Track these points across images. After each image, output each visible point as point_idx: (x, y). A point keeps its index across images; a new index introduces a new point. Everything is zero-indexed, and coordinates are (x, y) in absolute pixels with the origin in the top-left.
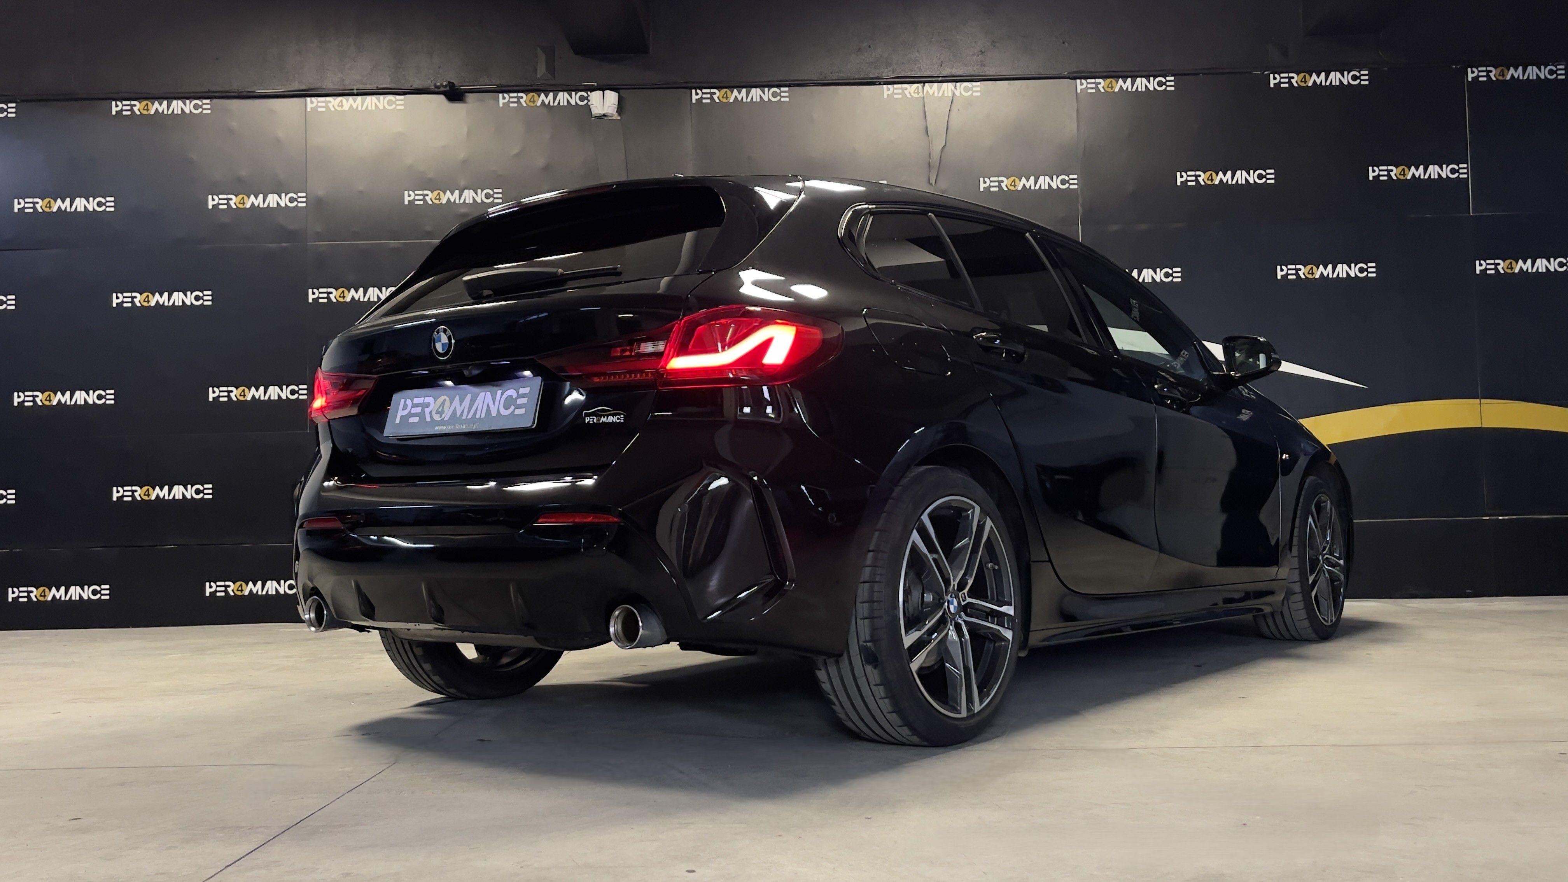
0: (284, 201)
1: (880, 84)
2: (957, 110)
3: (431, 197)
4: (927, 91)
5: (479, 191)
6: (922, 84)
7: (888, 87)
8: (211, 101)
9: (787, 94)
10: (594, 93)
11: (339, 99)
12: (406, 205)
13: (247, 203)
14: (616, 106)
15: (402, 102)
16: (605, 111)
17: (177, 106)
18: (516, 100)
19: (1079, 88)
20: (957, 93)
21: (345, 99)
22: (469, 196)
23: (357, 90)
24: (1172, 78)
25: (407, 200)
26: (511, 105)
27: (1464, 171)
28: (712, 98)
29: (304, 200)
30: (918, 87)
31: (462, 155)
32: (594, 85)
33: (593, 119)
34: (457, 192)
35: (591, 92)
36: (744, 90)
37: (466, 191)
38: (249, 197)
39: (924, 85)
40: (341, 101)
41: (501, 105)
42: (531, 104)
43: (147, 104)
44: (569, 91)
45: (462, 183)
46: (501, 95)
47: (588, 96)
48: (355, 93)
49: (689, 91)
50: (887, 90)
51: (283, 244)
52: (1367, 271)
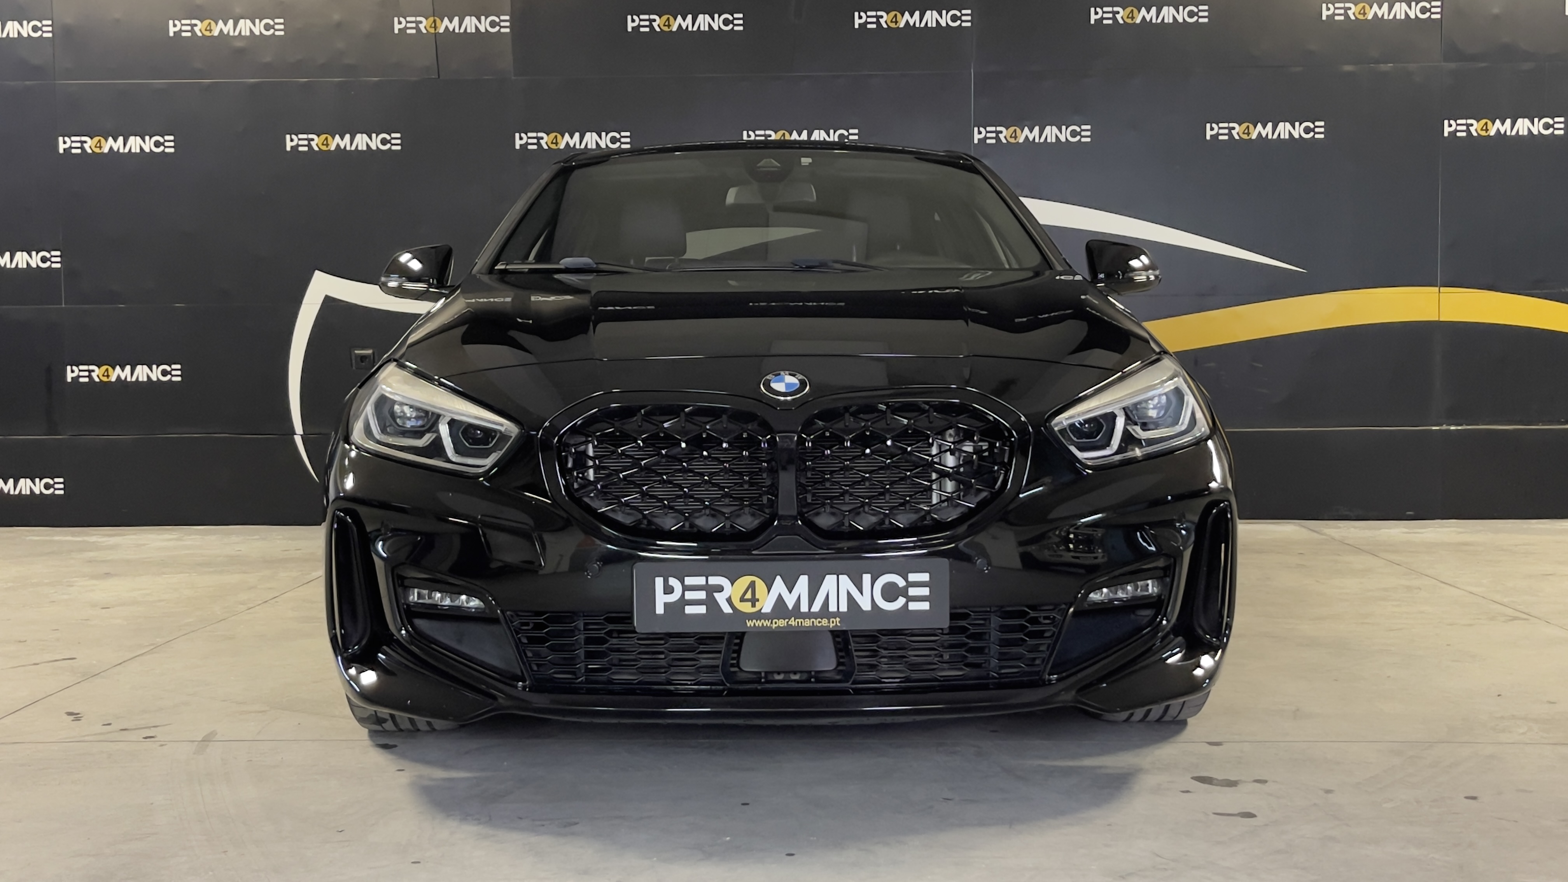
0: (26, 30)
3: (200, 27)
5: (257, 21)
12: (172, 37)
22: (245, 27)
25: (172, 31)
27: (1437, 10)
29: (50, 29)
34: (231, 22)
37: (242, 21)
45: (238, 11)
52: (1313, 131)
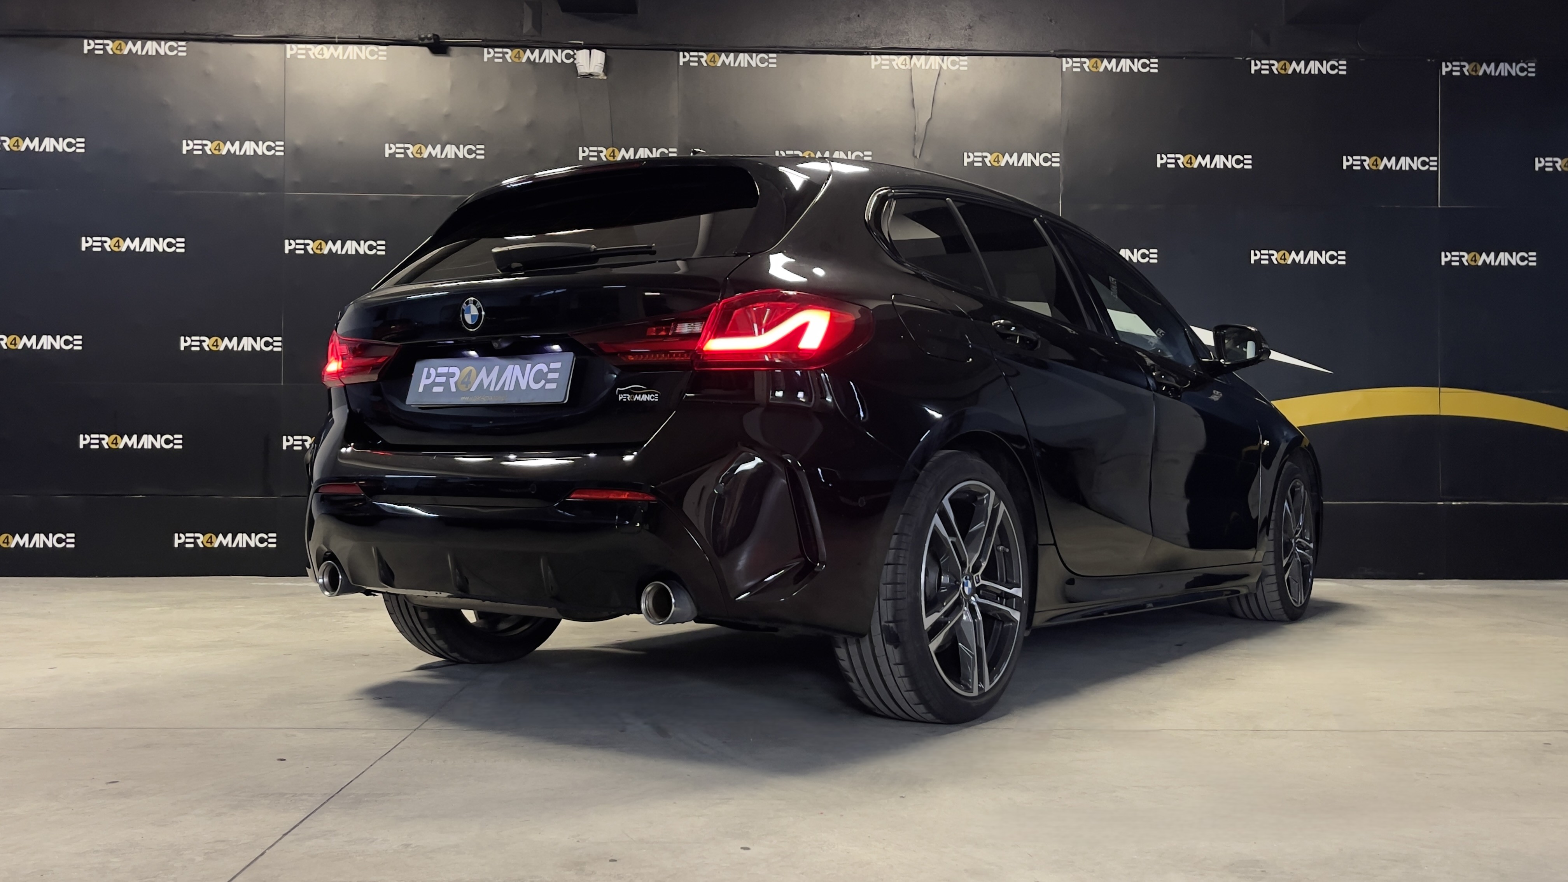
0: (261, 149)
1: (868, 54)
2: (944, 84)
3: (412, 151)
4: (915, 64)
5: (461, 146)
6: (910, 56)
7: (875, 58)
8: (187, 43)
9: (775, 61)
10: (580, 52)
11: (320, 47)
12: (387, 158)
13: (223, 150)
14: (603, 66)
15: (385, 53)
16: (591, 71)
17: (151, 47)
18: (501, 55)
19: (1065, 66)
20: (944, 67)
21: (327, 47)
22: (451, 151)
23: (338, 38)
24: (1156, 60)
25: (387, 153)
26: (496, 60)
27: (1434, 163)
28: (699, 62)
29: (282, 148)
30: (905, 60)
31: (445, 109)
32: (581, 43)
33: (579, 77)
34: (439, 147)
35: (577, 50)
36: (732, 55)
37: (448, 146)
38: (225, 144)
39: (912, 58)
40: (322, 49)
41: (486, 60)
42: (517, 60)
43: (120, 44)
44: (555, 48)
45: (444, 138)
46: (486, 50)
47: (575, 54)
48: (337, 42)
49: (675, 53)
50: (875, 61)
51: (260, 193)
52: (1337, 258)
